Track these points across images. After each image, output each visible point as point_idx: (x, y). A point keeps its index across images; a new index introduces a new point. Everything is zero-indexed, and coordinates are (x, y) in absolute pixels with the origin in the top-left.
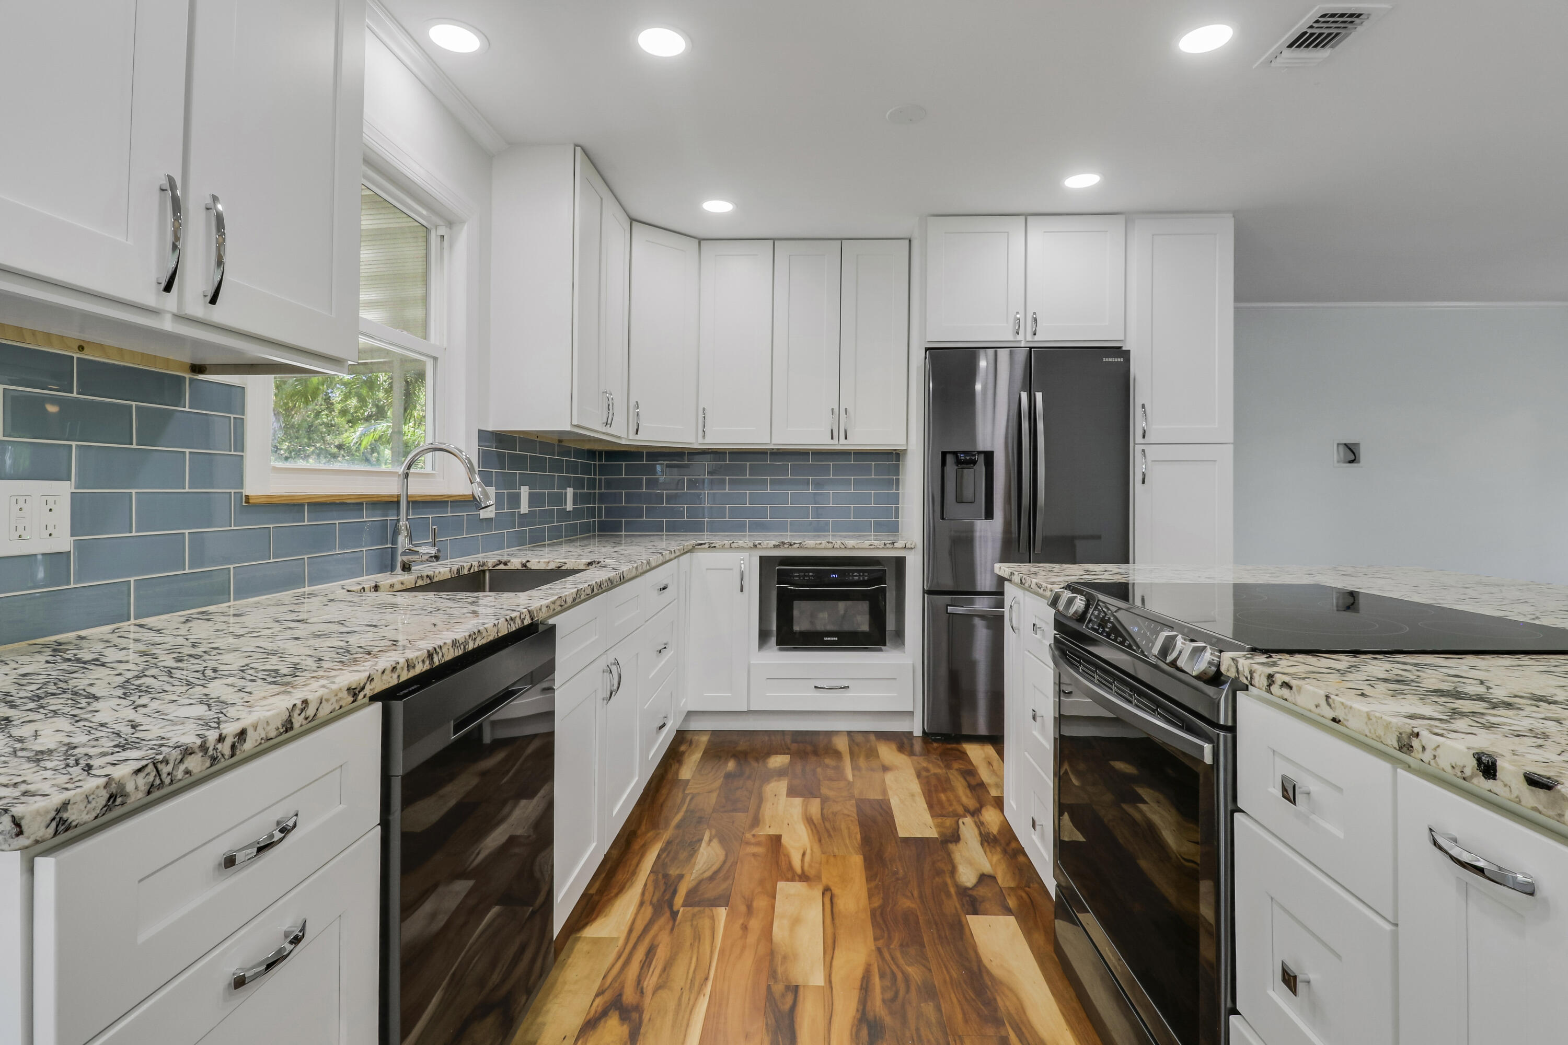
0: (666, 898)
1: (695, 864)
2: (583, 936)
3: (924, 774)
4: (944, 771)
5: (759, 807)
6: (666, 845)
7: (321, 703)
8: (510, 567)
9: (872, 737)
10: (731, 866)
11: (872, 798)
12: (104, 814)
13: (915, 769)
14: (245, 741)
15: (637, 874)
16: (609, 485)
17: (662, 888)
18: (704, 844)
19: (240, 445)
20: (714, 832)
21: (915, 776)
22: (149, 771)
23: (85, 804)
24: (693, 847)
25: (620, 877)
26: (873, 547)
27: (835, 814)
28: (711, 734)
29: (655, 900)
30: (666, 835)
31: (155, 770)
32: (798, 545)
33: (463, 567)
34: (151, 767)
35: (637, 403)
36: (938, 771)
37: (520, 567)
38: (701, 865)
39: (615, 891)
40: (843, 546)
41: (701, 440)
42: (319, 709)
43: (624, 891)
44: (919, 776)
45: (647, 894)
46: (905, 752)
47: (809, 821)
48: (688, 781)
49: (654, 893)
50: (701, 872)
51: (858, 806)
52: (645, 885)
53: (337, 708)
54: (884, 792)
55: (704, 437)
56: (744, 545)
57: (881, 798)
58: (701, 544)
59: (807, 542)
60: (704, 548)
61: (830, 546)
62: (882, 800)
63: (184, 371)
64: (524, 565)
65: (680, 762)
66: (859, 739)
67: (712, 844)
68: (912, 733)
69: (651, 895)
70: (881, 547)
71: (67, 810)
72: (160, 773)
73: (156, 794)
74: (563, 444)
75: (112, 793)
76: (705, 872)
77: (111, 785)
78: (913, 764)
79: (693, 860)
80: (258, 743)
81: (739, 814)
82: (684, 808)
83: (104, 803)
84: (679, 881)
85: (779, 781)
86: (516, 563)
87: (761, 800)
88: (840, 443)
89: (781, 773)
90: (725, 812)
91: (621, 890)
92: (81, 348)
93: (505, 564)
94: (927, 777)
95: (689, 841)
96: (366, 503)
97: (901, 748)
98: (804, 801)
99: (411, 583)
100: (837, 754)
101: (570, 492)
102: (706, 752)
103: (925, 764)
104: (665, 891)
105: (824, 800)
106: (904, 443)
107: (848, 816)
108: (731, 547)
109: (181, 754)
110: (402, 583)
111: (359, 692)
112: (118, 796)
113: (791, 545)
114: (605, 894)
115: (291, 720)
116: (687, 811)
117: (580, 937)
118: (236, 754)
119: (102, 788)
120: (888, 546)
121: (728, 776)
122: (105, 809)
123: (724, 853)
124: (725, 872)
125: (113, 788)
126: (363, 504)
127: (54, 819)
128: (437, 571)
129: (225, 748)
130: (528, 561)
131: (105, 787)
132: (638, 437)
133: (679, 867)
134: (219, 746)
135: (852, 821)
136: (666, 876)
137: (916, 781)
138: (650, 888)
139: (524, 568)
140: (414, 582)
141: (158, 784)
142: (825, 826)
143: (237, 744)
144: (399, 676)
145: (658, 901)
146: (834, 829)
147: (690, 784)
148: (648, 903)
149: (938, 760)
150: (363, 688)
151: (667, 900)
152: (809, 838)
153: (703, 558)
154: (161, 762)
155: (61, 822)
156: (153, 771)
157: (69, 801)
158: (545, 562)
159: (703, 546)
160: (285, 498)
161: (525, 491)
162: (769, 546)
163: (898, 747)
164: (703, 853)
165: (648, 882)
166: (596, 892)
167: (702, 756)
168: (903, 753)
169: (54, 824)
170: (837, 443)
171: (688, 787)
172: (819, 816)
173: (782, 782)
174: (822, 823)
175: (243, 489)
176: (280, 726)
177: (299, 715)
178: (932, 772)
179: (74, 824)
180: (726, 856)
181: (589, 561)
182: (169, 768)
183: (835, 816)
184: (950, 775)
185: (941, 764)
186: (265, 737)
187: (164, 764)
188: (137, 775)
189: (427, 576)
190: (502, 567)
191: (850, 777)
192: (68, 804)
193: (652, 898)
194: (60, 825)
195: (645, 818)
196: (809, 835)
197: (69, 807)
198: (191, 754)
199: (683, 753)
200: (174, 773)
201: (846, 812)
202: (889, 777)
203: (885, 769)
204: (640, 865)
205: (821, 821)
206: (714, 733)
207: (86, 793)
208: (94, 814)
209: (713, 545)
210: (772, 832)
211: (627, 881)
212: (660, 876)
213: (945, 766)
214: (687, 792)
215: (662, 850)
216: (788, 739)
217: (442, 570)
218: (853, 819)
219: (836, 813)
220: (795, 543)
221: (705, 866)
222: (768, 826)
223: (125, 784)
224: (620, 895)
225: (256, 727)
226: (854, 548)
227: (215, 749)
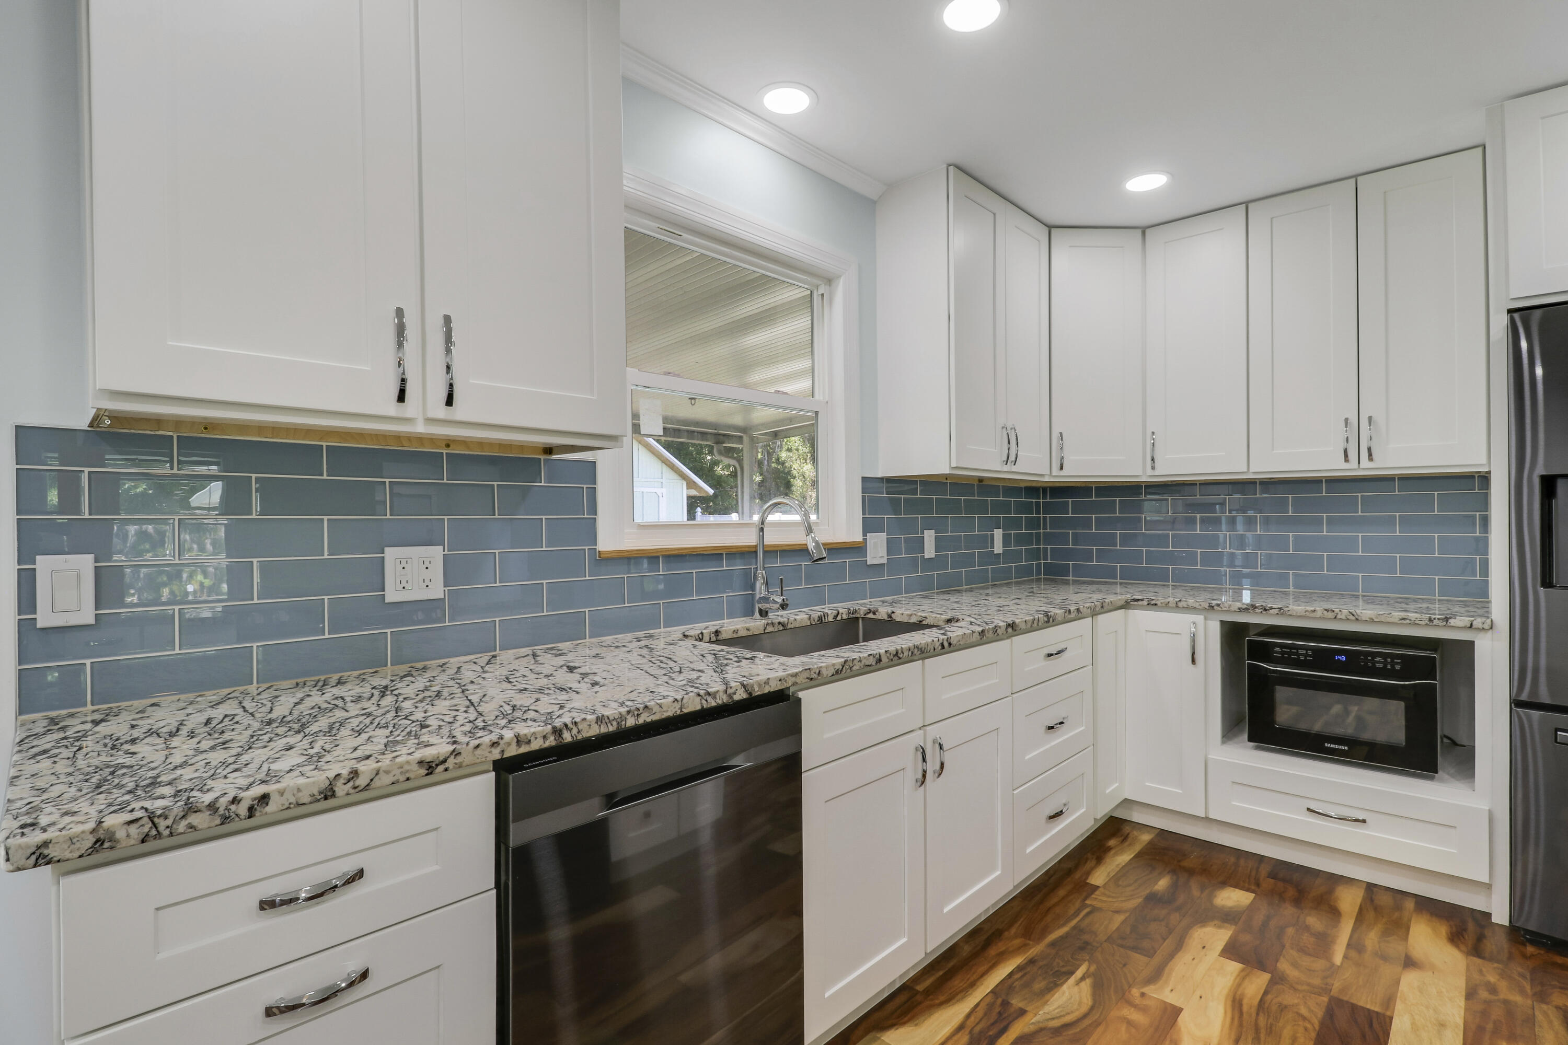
0: (991, 1033)
1: (1046, 1003)
2: (882, 1038)
3: (1484, 994)
4: (1529, 1002)
5: (1172, 956)
6: (1026, 963)
7: (377, 774)
8: (878, 616)
9: (1410, 905)
10: (1090, 1025)
11: (1361, 1003)
12: (89, 855)
13: (1468, 980)
14: (267, 804)
15: (975, 987)
16: (1055, 523)
17: (994, 1016)
18: (1072, 980)
19: (593, 509)
20: (1093, 968)
21: (1464, 993)
22: (143, 823)
23: (69, 844)
24: (1058, 977)
25: (957, 982)
26: (1408, 622)
27: (1283, 1008)
28: (1158, 835)
29: (977, 1029)
30: (1034, 951)
31: (151, 823)
32: (1276, 611)
33: (827, 615)
34: (146, 820)
35: (1061, 434)
36: (1517, 998)
37: (886, 617)
38: (1054, 1007)
39: (942, 998)
40: (1351, 617)
41: (1149, 472)
42: (374, 780)
43: (951, 1003)
44: (1470, 995)
45: (972, 1018)
46: (1463, 948)
47: (1236, 1003)
48: (1098, 887)
49: (981, 1020)
50: (1050, 1017)
51: (1330, 1013)
52: (977, 1005)
53: (402, 778)
54: (1389, 1000)
55: (1153, 468)
56: (1196, 605)
57: (1377, 1009)
58: (1138, 600)
59: (1291, 607)
60: (1143, 605)
61: (1331, 615)
62: (1377, 1013)
63: (539, 454)
64: (890, 616)
65: (1099, 860)
66: (1384, 900)
67: (1083, 984)
68: (1488, 915)
69: (977, 1020)
70: (1423, 623)
71: (48, 847)
72: (157, 825)
73: (151, 845)
74: (984, 483)
75: (100, 838)
76: (1053, 1019)
77: (98, 831)
78: (1468, 969)
79: (1047, 997)
80: (285, 807)
81: (1138, 956)
82: (1073, 923)
83: (90, 845)
84: (1016, 1018)
85: (1220, 927)
86: (883, 613)
87: (1179, 946)
88: (1361, 467)
89: (1227, 917)
90: (1122, 946)
91: (948, 1001)
92: (448, 446)
93: (874, 614)
94: (1488, 1003)
95: (1056, 969)
96: (726, 554)
97: (1456, 938)
98: (1243, 970)
99: (759, 629)
100: (1335, 913)
101: (998, 534)
102: (1138, 856)
103: (1492, 978)
104: (993, 1024)
105: (1277, 980)
106: (1483, 460)
107: (1305, 1019)
108: (1177, 606)
109: (183, 811)
110: (748, 630)
111: (437, 765)
112: (106, 841)
113: (1265, 610)
114: (931, 997)
115: (332, 788)
116: (1074, 928)
117: (879, 1038)
118: (255, 815)
119: (88, 833)
120: (1436, 622)
121: (1153, 899)
122: (92, 850)
123: (1090, 1003)
124: (1078, 1030)
125: (101, 834)
126: (722, 554)
127: (34, 853)
128: (792, 619)
129: (242, 810)
130: (893, 612)
131: (91, 833)
132: (1062, 473)
133: (1026, 999)
134: (233, 807)
135: (1306, 1029)
136: (1006, 1004)
137: (1461, 1002)
138: (980, 1012)
139: (890, 619)
140: (763, 629)
141: (154, 834)
142: (1256, 1020)
143: (256, 806)
144: (503, 751)
145: (981, 1032)
146: (1270, 1031)
147: (1097, 893)
148: (967, 1030)
149: (1524, 977)
150: (444, 761)
151: (990, 1036)
152: (1222, 1030)
153: (1141, 617)
154: (159, 816)
155: (41, 857)
156: (148, 823)
157: (51, 840)
158: (907, 615)
159: (1140, 603)
160: (636, 552)
161: (929, 536)
162: (1232, 609)
163: (1451, 933)
164: (1064, 993)
165: (982, 1004)
166: (924, 991)
167: (1131, 860)
168: (1457, 947)
169: (34, 858)
170: (1355, 465)
171: (1093, 896)
172: (1256, 1002)
173: (1222, 931)
174: (1254, 1015)
175: (596, 545)
176: (316, 793)
177: (345, 784)
178: (1502, 996)
179: (55, 859)
180: (1092, 1008)
181: (949, 617)
182: (169, 822)
183: (1282, 1011)
184: (1537, 1013)
185: (1528, 987)
186: (295, 802)
187: (162, 818)
188: (129, 825)
189: (779, 623)
190: (871, 616)
191: (1338, 959)
192: (50, 842)
193: (975, 1026)
194: (40, 859)
195: (1022, 919)
196: (1223, 1026)
197: (50, 845)
198: (196, 812)
199: (1109, 849)
200: (174, 826)
201: (1303, 1011)
202: (1409, 980)
203: (1410, 963)
204: (985, 977)
205: (1254, 1011)
206: (1163, 833)
207: (70, 836)
208: (78, 854)
209: (1153, 602)
210: (1172, 999)
211: (961, 991)
212: (999, 1001)
213: (1534, 994)
214: (1088, 902)
215: (1019, 968)
216: (1264, 870)
217: (799, 616)
218: (1309, 1026)
219: (1286, 1007)
220: (1271, 608)
221: (1056, 1011)
222: (1169, 989)
223: (115, 832)
224: (944, 1006)
225: (283, 793)
226: (1371, 621)
227: (227, 809)
